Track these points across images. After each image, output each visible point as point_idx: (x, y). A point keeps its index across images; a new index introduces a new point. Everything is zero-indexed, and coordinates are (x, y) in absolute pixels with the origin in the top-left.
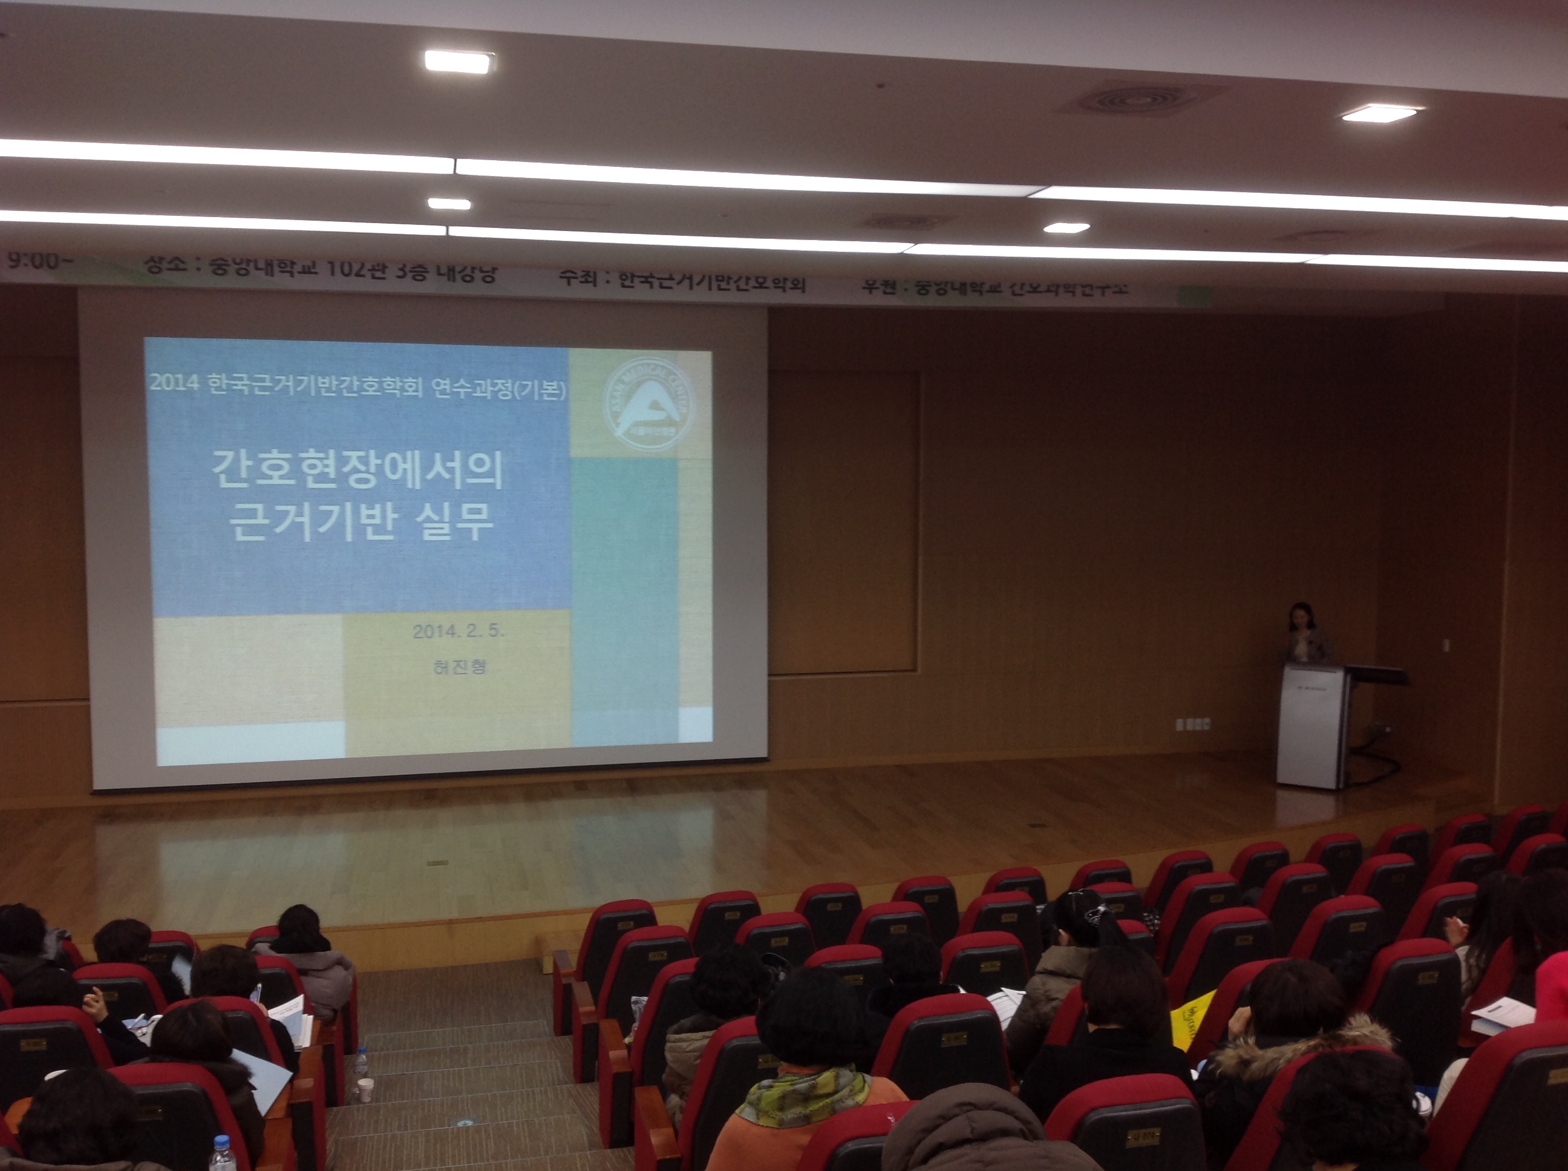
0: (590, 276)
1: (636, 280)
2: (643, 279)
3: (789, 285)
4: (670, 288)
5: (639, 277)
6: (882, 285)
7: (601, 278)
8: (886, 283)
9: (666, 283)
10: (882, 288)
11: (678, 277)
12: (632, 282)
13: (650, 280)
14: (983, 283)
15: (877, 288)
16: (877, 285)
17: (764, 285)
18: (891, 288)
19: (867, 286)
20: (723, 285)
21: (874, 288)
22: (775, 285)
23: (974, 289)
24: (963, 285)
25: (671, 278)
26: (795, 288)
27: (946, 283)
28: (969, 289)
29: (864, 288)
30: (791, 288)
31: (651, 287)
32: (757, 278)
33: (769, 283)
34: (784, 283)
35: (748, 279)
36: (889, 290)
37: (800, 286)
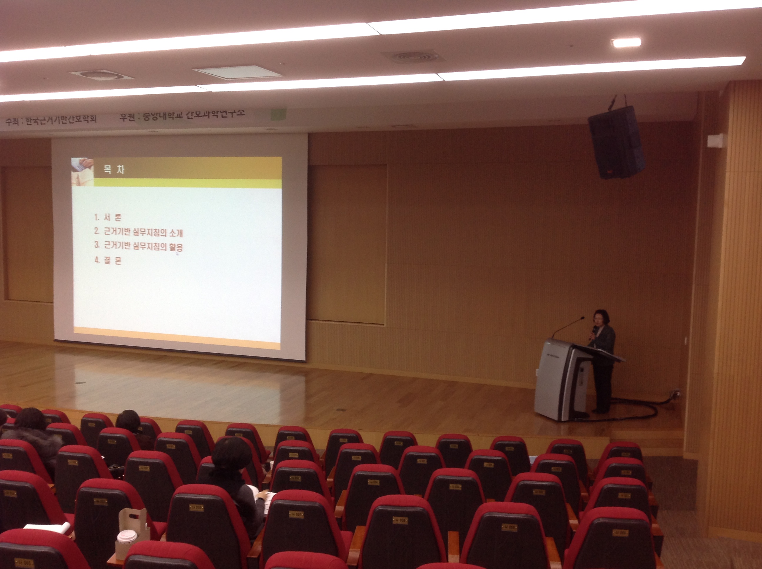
0: (16, 121)
1: (32, 121)
2: (35, 121)
3: (90, 119)
4: (44, 124)
5: (33, 120)
6: (129, 116)
7: (20, 121)
8: (130, 116)
9: (43, 122)
10: (129, 118)
11: (47, 119)
12: (31, 123)
13: (37, 121)
14: (174, 113)
15: (126, 118)
16: (126, 117)
17: (80, 120)
18: (133, 118)
19: (122, 118)
20: (64, 121)
21: (125, 118)
22: (84, 120)
23: (170, 116)
24: (165, 114)
25: (45, 120)
26: (93, 121)
27: (157, 114)
28: (167, 116)
29: (121, 119)
30: (91, 121)
31: (38, 124)
32: (77, 116)
33: (82, 119)
34: (88, 118)
35: (73, 117)
36: (132, 119)
37: (94, 119)
